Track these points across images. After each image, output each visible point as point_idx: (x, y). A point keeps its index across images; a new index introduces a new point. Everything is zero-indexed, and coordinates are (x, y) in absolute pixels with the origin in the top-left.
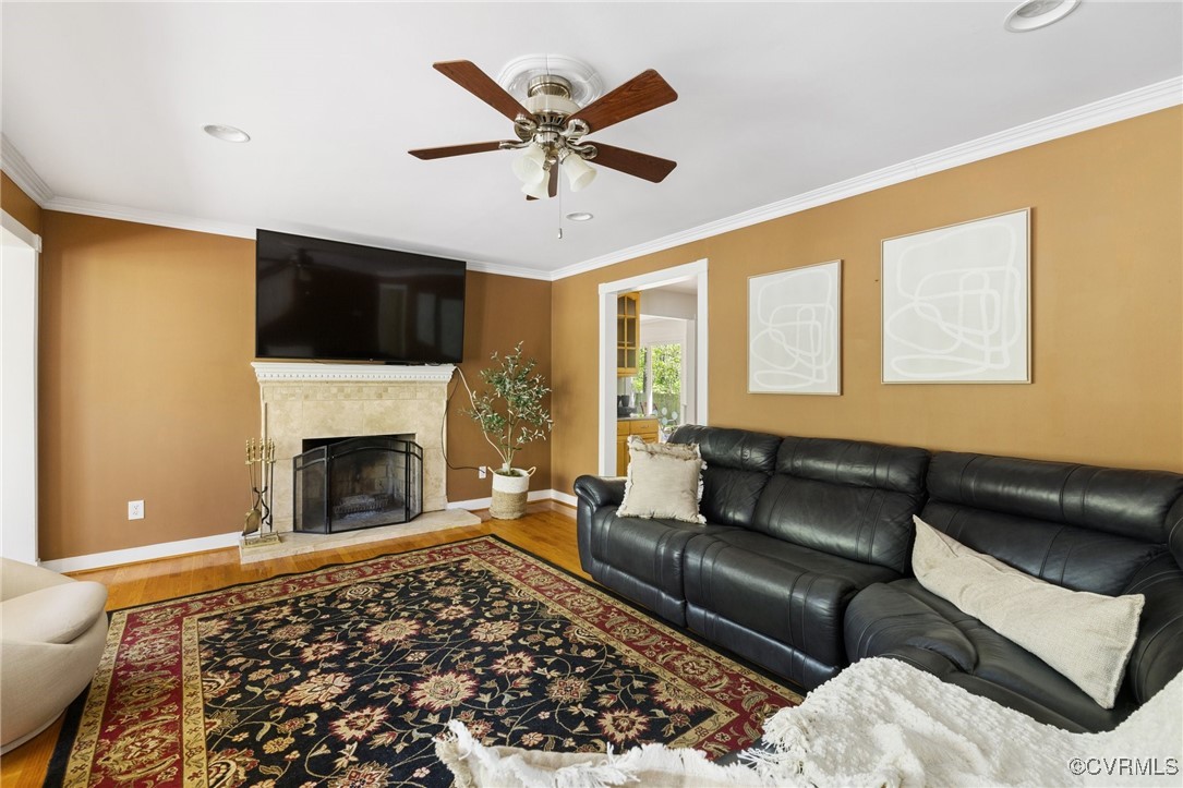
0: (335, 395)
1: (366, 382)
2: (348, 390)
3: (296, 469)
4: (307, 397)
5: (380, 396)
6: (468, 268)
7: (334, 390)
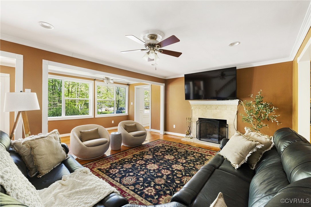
0: (205, 108)
1: (212, 105)
2: (208, 107)
3: (197, 124)
4: (199, 108)
5: (216, 109)
6: (237, 69)
7: (205, 107)
